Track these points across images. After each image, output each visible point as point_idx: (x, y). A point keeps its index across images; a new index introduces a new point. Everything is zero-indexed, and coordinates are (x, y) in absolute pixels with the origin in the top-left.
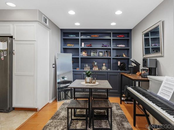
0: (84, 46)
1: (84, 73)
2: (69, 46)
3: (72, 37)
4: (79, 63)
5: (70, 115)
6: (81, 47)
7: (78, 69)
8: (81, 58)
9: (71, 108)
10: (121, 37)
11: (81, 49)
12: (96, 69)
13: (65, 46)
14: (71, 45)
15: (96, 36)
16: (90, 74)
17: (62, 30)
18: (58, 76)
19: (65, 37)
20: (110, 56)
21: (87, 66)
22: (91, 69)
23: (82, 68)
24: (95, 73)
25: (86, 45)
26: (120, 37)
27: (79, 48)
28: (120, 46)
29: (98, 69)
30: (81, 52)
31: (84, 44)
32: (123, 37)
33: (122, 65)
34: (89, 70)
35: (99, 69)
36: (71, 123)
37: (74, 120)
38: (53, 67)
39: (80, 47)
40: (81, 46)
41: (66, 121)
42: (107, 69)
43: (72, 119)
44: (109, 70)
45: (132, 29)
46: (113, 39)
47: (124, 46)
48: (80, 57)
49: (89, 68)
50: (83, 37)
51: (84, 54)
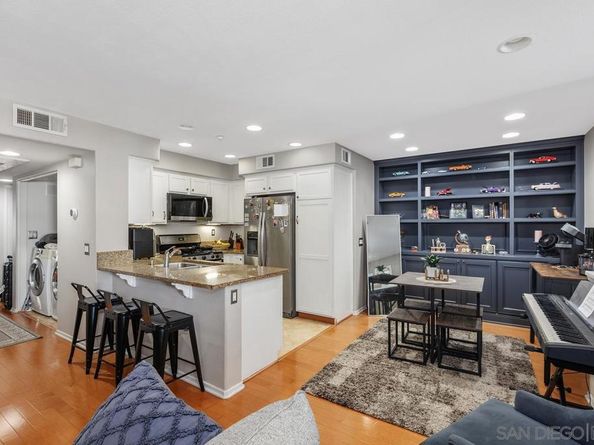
0: (432, 194)
1: (423, 259)
2: (394, 196)
3: (400, 175)
4: (417, 234)
5: (393, 338)
6: (423, 198)
7: (415, 250)
8: (422, 223)
9: (397, 321)
10: (546, 162)
11: (423, 201)
12: (464, 250)
13: (383, 198)
14: (398, 194)
15: (463, 167)
16: (437, 262)
17: (376, 163)
18: (370, 263)
19: (383, 177)
20: (508, 216)
21: (438, 241)
22: (450, 248)
23: (426, 246)
24: (458, 260)
25: (435, 192)
26: (541, 162)
27: (417, 201)
28: (541, 186)
29: (468, 250)
30: (424, 207)
31: (431, 189)
32: (551, 161)
33: (546, 240)
34: (444, 252)
35: (472, 250)
36: (396, 349)
37: (401, 346)
38: (361, 245)
39: (419, 198)
40: (423, 194)
41: (386, 346)
42: (497, 252)
43: (397, 345)
44: (503, 254)
45: (583, 136)
46: (515, 171)
47: (558, 186)
48: (419, 221)
49: (444, 247)
50: (427, 173)
51: (431, 214)
